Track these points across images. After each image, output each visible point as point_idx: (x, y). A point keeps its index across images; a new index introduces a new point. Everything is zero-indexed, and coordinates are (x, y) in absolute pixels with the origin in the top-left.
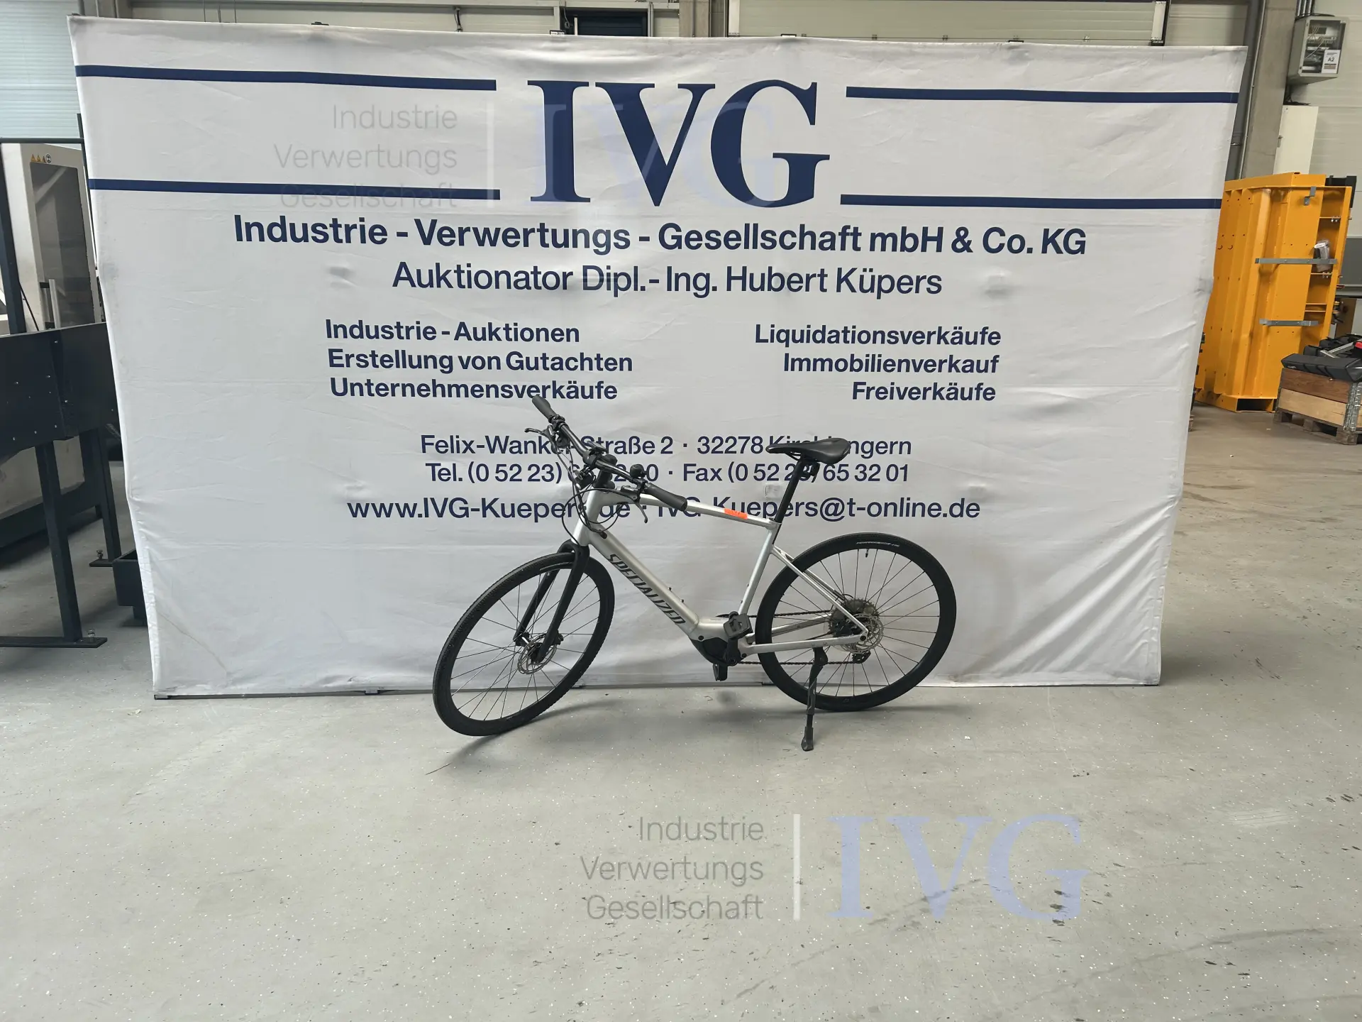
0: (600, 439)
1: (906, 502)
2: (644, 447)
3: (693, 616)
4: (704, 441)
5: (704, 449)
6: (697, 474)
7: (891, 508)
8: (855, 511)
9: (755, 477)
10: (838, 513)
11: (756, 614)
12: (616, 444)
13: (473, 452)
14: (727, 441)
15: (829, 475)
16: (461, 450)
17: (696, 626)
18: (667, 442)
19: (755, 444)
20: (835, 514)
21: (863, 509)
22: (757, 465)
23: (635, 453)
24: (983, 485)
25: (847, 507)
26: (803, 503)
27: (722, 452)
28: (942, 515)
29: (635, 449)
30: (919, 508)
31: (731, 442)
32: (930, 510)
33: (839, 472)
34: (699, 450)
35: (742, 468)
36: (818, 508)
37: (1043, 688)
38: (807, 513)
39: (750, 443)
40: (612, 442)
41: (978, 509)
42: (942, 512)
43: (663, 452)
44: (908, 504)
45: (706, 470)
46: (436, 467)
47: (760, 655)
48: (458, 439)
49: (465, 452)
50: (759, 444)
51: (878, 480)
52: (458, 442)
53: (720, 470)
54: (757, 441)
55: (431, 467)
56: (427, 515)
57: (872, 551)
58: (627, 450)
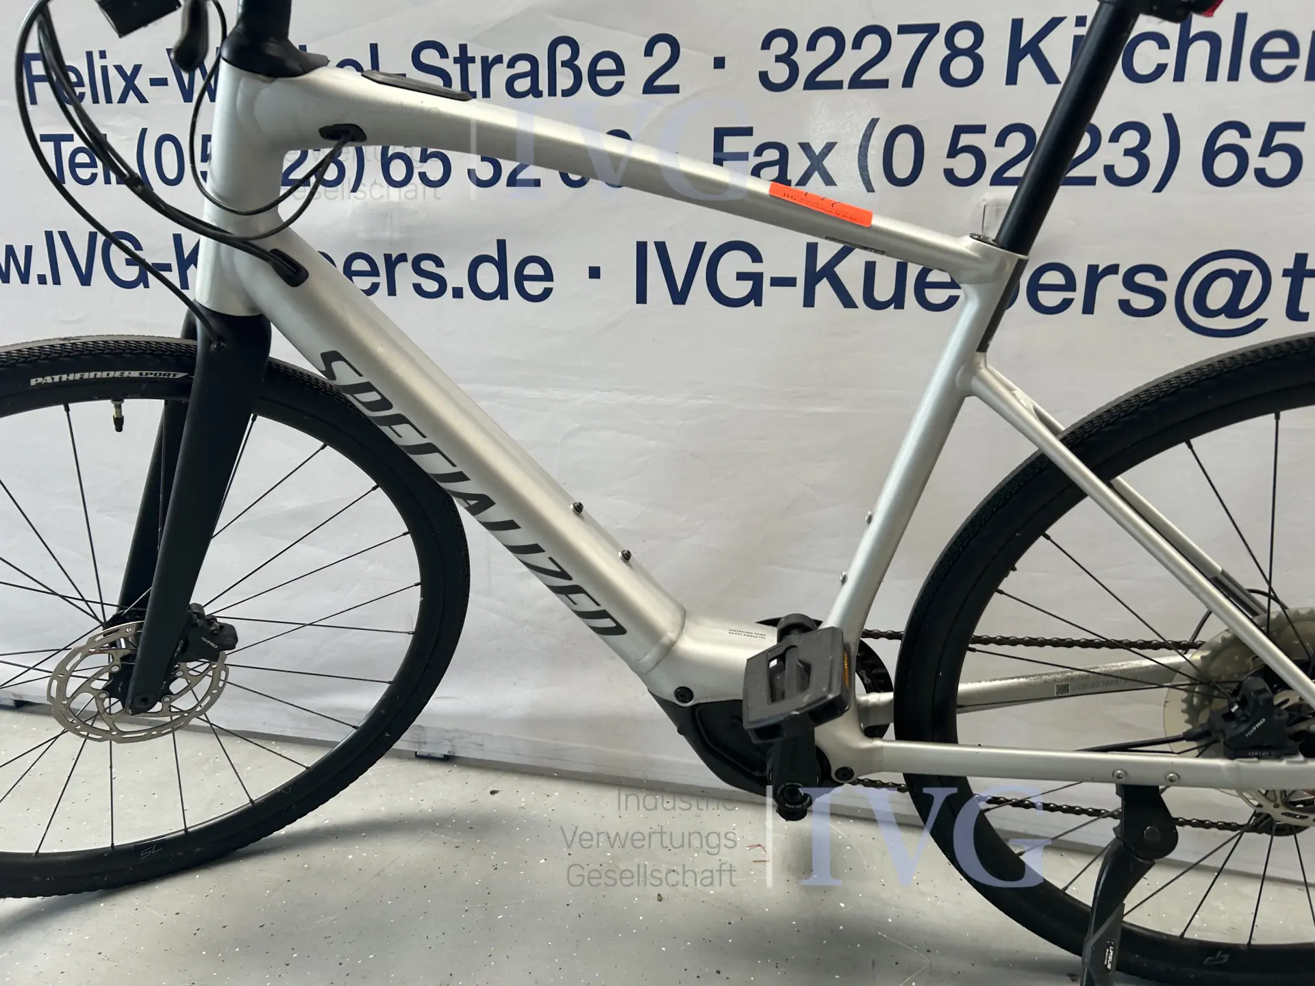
0: (463, 48)
2: (594, 73)
3: (659, 614)
4: (780, 45)
5: (779, 73)
6: (754, 161)
9: (950, 175)
10: (1243, 305)
11: (901, 626)
12: (511, 64)
13: (143, 100)
14: (857, 44)
15: (1225, 165)
16: (116, 95)
17: (669, 650)
18: (664, 52)
19: (955, 52)
20: (1231, 309)
22: (959, 130)
23: (566, 93)
25: (1280, 286)
26: (1113, 269)
27: (837, 85)
29: (565, 79)
31: (872, 44)
33: (1266, 150)
34: (764, 77)
35: (905, 143)
36: (1169, 289)
38: (1124, 305)
39: (938, 49)
40: (499, 59)
43: (650, 87)
45: (783, 150)
46: (63, 144)
47: (907, 776)
48: (104, 62)
49: (123, 100)
50: (971, 52)
52: (104, 69)
53: (830, 147)
54: (964, 39)
55: (52, 144)
56: (57, 281)
58: (543, 85)
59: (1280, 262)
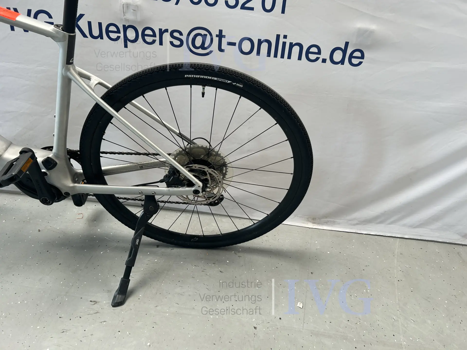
1: (282, 40)
7: (264, 46)
8: (224, 46)
10: (205, 46)
20: (202, 47)
21: (234, 44)
24: (373, 27)
25: (216, 40)
26: (166, 31)
28: (320, 60)
30: (296, 49)
32: (308, 52)
36: (184, 39)
37: (392, 239)
38: (172, 43)
41: (362, 57)
42: (322, 57)
44: (284, 44)
51: (252, 9)
57: (210, 90)
59: (215, 32)
